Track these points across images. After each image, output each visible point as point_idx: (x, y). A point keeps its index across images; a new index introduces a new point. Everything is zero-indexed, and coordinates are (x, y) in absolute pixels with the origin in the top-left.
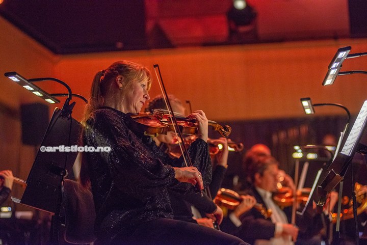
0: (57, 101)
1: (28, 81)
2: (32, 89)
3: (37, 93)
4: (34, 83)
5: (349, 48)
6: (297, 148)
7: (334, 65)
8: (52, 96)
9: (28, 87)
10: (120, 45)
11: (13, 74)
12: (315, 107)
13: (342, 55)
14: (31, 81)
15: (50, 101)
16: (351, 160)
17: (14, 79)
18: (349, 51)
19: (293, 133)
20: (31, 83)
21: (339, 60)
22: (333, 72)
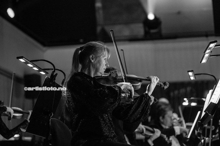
0: (47, 73)
1: (30, 61)
2: (32, 66)
3: (35, 69)
4: (33, 62)
5: (216, 42)
6: (185, 99)
7: (207, 51)
8: (44, 70)
9: (30, 65)
10: (81, 41)
11: (22, 57)
12: (196, 76)
13: (212, 45)
14: (32, 62)
15: (42, 73)
16: (218, 106)
17: (22, 60)
18: (216, 43)
19: (182, 91)
20: (32, 63)
21: (210, 48)
22: (207, 55)
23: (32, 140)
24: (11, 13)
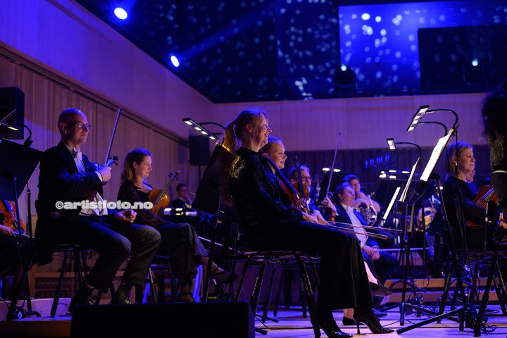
0: (217, 138)
1: (198, 124)
2: (200, 130)
3: (204, 133)
4: (202, 126)
5: (428, 106)
6: (383, 172)
7: (417, 117)
8: (214, 135)
9: (198, 129)
11: (188, 120)
12: (396, 145)
13: (423, 111)
14: (200, 125)
15: (212, 138)
17: (189, 123)
18: (427, 109)
19: (380, 160)
21: (420, 114)
22: (415, 122)
23: (197, 215)
24: (175, 61)
